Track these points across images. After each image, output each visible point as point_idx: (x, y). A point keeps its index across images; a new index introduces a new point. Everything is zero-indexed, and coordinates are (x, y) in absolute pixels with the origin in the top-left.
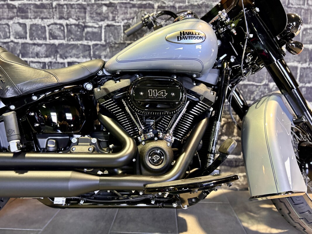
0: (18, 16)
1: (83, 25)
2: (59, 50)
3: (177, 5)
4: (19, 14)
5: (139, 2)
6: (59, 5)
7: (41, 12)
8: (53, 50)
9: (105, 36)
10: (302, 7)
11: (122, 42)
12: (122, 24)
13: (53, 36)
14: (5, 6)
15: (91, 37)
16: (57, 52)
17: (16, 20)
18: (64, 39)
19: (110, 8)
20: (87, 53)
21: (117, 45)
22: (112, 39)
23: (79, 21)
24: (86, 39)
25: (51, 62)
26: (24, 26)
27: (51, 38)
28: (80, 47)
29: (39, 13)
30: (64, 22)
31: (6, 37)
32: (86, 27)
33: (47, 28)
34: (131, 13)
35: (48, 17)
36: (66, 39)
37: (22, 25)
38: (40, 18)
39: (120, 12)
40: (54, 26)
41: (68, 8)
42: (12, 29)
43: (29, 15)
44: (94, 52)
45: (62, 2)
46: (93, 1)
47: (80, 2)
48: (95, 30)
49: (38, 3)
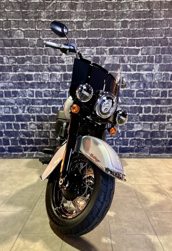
0: (30, 87)
1: (59, 91)
2: (48, 102)
4: (30, 86)
7: (40, 86)
8: (45, 102)
9: (68, 95)
10: (152, 81)
13: (45, 96)
14: (24, 83)
15: (62, 96)
16: (47, 103)
17: (30, 89)
18: (50, 97)
19: (70, 83)
20: (60, 103)
23: (57, 89)
24: (60, 97)
25: (44, 107)
26: (33, 91)
28: (58, 100)
29: (39, 86)
30: (50, 90)
31: (25, 96)
33: (43, 93)
35: (44, 87)
36: (51, 97)
38: (40, 88)
40: (46, 92)
41: (52, 84)
42: (27, 93)
43: (35, 87)
44: (63, 102)
45: (50, 81)
46: (63, 80)
47: (58, 81)
48: (64, 93)
49: (39, 82)
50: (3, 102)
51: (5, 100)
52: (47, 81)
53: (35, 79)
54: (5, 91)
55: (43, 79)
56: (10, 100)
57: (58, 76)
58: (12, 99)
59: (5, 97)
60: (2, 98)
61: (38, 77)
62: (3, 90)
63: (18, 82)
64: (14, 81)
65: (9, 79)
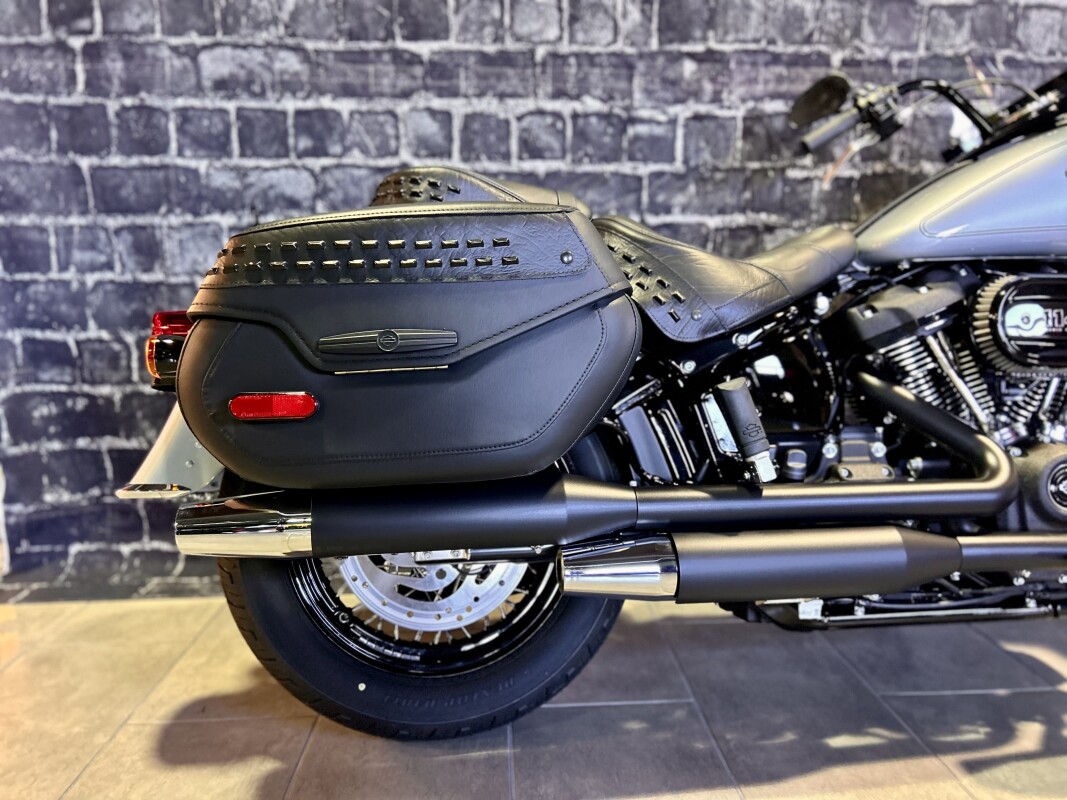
0: (426, 88)
1: (624, 115)
3: (896, 57)
4: (429, 81)
5: (791, 49)
6: (555, 56)
7: (499, 77)
9: (686, 148)
11: (737, 164)
12: (740, 113)
13: (530, 149)
14: (386, 57)
15: (646, 151)
17: (422, 100)
18: (563, 157)
19: (706, 66)
20: (630, 199)
21: (719, 176)
22: (706, 156)
23: (612, 103)
24: (632, 158)
26: (445, 117)
27: (525, 155)
28: (613, 182)
29: (492, 81)
30: (565, 107)
31: (384, 151)
32: (633, 121)
33: (514, 127)
34: (766, 82)
35: (520, 90)
36: (569, 157)
37: (439, 117)
38: (495, 95)
39: (738, 78)
40: (537, 120)
41: (579, 65)
42: (406, 126)
43: (463, 86)
44: (652, 197)
45: (565, 48)
46: (654, 44)
47: (620, 46)
48: (658, 131)
49: (491, 48)
50: (231, 189)
51: (242, 173)
52: (547, 42)
53: (464, 28)
54: (239, 110)
55: (522, 29)
56: (283, 172)
57: (625, 15)
58: (293, 167)
59: (243, 155)
60: (218, 164)
61: (486, 18)
62: (231, 106)
63: (341, 45)
64: (306, 36)
65: (275, 21)
